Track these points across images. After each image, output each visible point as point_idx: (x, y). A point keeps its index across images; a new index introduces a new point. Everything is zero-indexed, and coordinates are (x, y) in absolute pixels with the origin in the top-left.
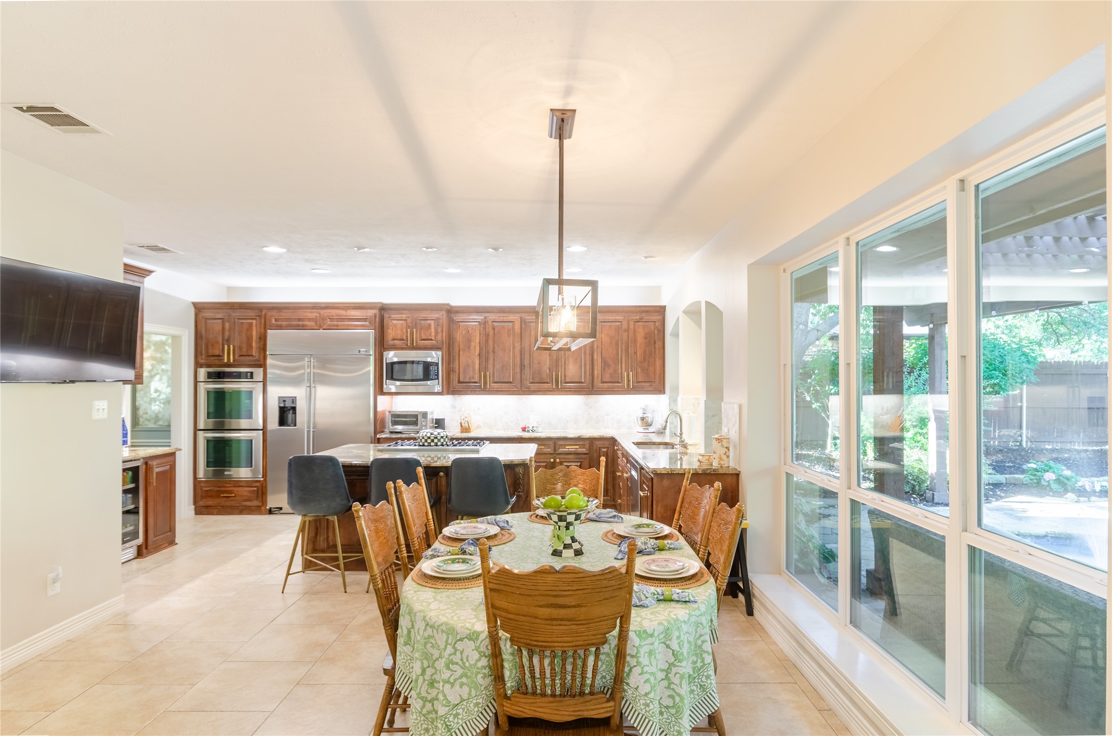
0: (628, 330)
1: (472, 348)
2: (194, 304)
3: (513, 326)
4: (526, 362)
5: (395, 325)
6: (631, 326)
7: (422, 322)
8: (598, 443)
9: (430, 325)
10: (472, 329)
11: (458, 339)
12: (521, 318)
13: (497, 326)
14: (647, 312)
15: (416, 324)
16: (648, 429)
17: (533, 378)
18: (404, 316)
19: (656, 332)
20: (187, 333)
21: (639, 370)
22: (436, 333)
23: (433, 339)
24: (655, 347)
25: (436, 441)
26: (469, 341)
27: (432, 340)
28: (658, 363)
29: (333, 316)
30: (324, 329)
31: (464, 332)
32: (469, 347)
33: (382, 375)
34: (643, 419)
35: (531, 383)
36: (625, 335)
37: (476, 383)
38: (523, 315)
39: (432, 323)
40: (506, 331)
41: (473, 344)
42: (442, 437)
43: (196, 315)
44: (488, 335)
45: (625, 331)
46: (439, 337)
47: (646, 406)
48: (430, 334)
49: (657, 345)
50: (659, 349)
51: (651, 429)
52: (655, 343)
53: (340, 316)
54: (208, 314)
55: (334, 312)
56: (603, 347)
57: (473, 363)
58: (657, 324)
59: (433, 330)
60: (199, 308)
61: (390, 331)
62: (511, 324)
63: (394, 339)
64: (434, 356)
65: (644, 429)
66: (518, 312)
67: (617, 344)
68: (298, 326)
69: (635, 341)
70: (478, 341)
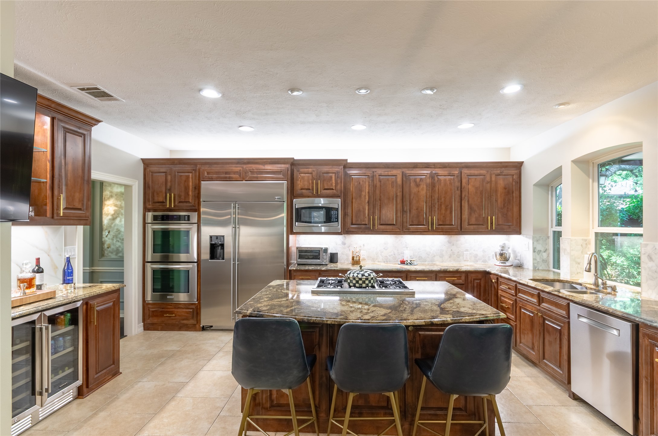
0: (491, 182)
1: (363, 196)
2: (143, 160)
3: (396, 179)
4: (407, 208)
5: (303, 178)
6: (493, 179)
7: (325, 175)
8: (473, 275)
9: (331, 177)
10: (363, 181)
11: (352, 189)
12: (403, 172)
13: (383, 179)
14: (506, 167)
15: (320, 176)
16: (505, 263)
17: (412, 222)
18: (310, 170)
19: (514, 183)
20: (137, 183)
21: (500, 215)
22: (336, 183)
23: (334, 188)
26: (361, 191)
27: (332, 189)
28: (515, 209)
29: (253, 170)
30: (246, 181)
31: (356, 184)
32: (360, 196)
33: (292, 218)
34: (501, 255)
35: (411, 225)
36: (489, 185)
37: (366, 225)
38: (404, 170)
39: (333, 175)
40: (390, 182)
41: (363, 193)
43: (145, 170)
44: (376, 186)
45: (488, 183)
46: (339, 187)
47: (504, 244)
48: (332, 185)
49: (514, 195)
50: (516, 197)
51: (508, 264)
52: (513, 192)
53: (259, 170)
54: (154, 168)
55: (254, 167)
56: (470, 196)
57: (364, 209)
58: (514, 177)
59: (334, 181)
60: (147, 163)
61: (299, 182)
62: (394, 177)
63: (302, 189)
64: (337, 203)
65: (502, 263)
66: (400, 168)
67: (481, 193)
68: (226, 178)
69: (496, 191)
70: (367, 191)
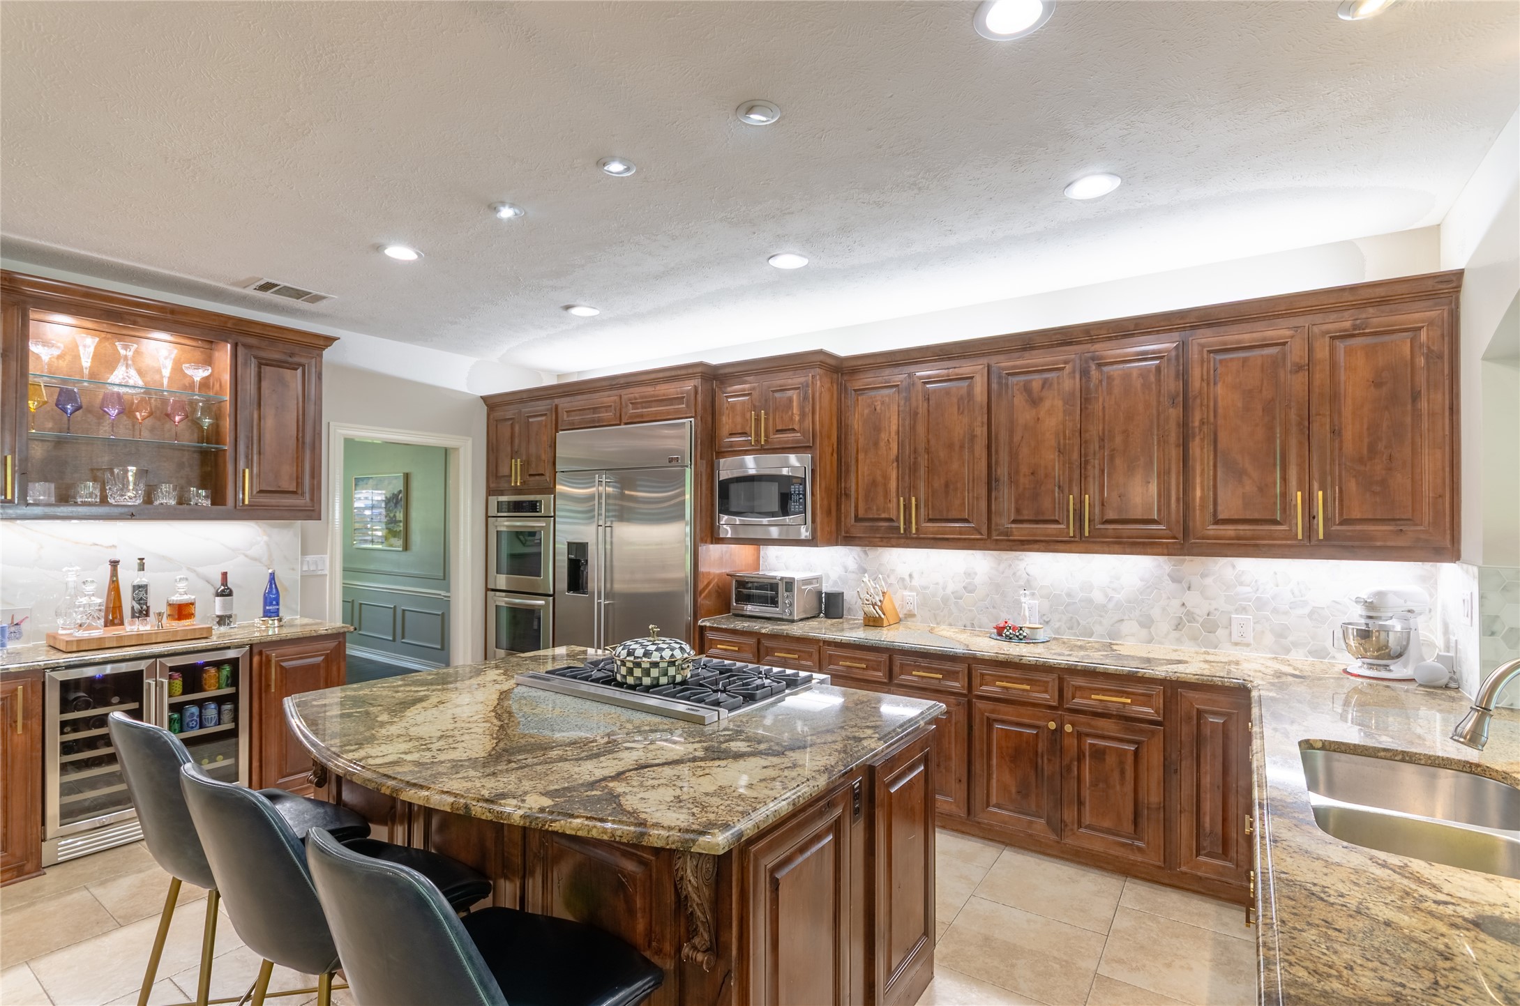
0: (1308, 366)
1: (882, 444)
2: (485, 399)
3: (971, 388)
4: (1003, 471)
5: (733, 406)
6: (1322, 353)
7: (777, 395)
8: (1191, 695)
9: (790, 400)
10: (883, 403)
11: (856, 427)
12: (989, 367)
13: (935, 391)
14: (1382, 302)
15: (766, 401)
16: (1386, 667)
17: (1018, 511)
18: (747, 386)
19: (1421, 361)
20: (470, 442)
21: (1352, 486)
22: (803, 415)
23: (796, 427)
24: (1417, 415)
25: (672, 671)
26: (876, 428)
27: (793, 430)
28: (1430, 462)
29: (636, 399)
30: (626, 424)
31: (866, 411)
32: (876, 444)
33: (713, 505)
34: (1365, 635)
35: (1014, 522)
36: (1302, 377)
37: (891, 520)
38: (993, 360)
39: (794, 395)
40: (955, 400)
41: (884, 436)
42: (655, 665)
43: (488, 415)
44: (916, 414)
45: (1298, 368)
46: (808, 422)
47: (1381, 595)
48: (791, 419)
49: (1424, 405)
50: (1432, 414)
51: (1398, 670)
52: (1415, 397)
53: (646, 397)
54: (510, 412)
55: (636, 392)
56: (1220, 422)
57: (886, 478)
58: (1423, 336)
59: (796, 410)
60: (493, 403)
61: (724, 419)
62: (965, 384)
63: (732, 435)
64: (794, 464)
65: (1371, 666)
66: (983, 355)
67: (1268, 409)
68: (593, 421)
69: (1334, 398)
70: (894, 428)
